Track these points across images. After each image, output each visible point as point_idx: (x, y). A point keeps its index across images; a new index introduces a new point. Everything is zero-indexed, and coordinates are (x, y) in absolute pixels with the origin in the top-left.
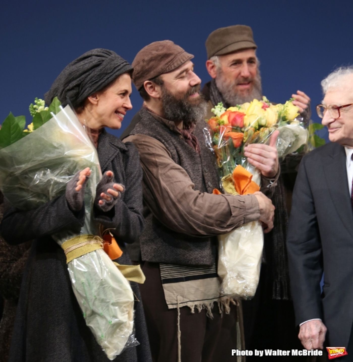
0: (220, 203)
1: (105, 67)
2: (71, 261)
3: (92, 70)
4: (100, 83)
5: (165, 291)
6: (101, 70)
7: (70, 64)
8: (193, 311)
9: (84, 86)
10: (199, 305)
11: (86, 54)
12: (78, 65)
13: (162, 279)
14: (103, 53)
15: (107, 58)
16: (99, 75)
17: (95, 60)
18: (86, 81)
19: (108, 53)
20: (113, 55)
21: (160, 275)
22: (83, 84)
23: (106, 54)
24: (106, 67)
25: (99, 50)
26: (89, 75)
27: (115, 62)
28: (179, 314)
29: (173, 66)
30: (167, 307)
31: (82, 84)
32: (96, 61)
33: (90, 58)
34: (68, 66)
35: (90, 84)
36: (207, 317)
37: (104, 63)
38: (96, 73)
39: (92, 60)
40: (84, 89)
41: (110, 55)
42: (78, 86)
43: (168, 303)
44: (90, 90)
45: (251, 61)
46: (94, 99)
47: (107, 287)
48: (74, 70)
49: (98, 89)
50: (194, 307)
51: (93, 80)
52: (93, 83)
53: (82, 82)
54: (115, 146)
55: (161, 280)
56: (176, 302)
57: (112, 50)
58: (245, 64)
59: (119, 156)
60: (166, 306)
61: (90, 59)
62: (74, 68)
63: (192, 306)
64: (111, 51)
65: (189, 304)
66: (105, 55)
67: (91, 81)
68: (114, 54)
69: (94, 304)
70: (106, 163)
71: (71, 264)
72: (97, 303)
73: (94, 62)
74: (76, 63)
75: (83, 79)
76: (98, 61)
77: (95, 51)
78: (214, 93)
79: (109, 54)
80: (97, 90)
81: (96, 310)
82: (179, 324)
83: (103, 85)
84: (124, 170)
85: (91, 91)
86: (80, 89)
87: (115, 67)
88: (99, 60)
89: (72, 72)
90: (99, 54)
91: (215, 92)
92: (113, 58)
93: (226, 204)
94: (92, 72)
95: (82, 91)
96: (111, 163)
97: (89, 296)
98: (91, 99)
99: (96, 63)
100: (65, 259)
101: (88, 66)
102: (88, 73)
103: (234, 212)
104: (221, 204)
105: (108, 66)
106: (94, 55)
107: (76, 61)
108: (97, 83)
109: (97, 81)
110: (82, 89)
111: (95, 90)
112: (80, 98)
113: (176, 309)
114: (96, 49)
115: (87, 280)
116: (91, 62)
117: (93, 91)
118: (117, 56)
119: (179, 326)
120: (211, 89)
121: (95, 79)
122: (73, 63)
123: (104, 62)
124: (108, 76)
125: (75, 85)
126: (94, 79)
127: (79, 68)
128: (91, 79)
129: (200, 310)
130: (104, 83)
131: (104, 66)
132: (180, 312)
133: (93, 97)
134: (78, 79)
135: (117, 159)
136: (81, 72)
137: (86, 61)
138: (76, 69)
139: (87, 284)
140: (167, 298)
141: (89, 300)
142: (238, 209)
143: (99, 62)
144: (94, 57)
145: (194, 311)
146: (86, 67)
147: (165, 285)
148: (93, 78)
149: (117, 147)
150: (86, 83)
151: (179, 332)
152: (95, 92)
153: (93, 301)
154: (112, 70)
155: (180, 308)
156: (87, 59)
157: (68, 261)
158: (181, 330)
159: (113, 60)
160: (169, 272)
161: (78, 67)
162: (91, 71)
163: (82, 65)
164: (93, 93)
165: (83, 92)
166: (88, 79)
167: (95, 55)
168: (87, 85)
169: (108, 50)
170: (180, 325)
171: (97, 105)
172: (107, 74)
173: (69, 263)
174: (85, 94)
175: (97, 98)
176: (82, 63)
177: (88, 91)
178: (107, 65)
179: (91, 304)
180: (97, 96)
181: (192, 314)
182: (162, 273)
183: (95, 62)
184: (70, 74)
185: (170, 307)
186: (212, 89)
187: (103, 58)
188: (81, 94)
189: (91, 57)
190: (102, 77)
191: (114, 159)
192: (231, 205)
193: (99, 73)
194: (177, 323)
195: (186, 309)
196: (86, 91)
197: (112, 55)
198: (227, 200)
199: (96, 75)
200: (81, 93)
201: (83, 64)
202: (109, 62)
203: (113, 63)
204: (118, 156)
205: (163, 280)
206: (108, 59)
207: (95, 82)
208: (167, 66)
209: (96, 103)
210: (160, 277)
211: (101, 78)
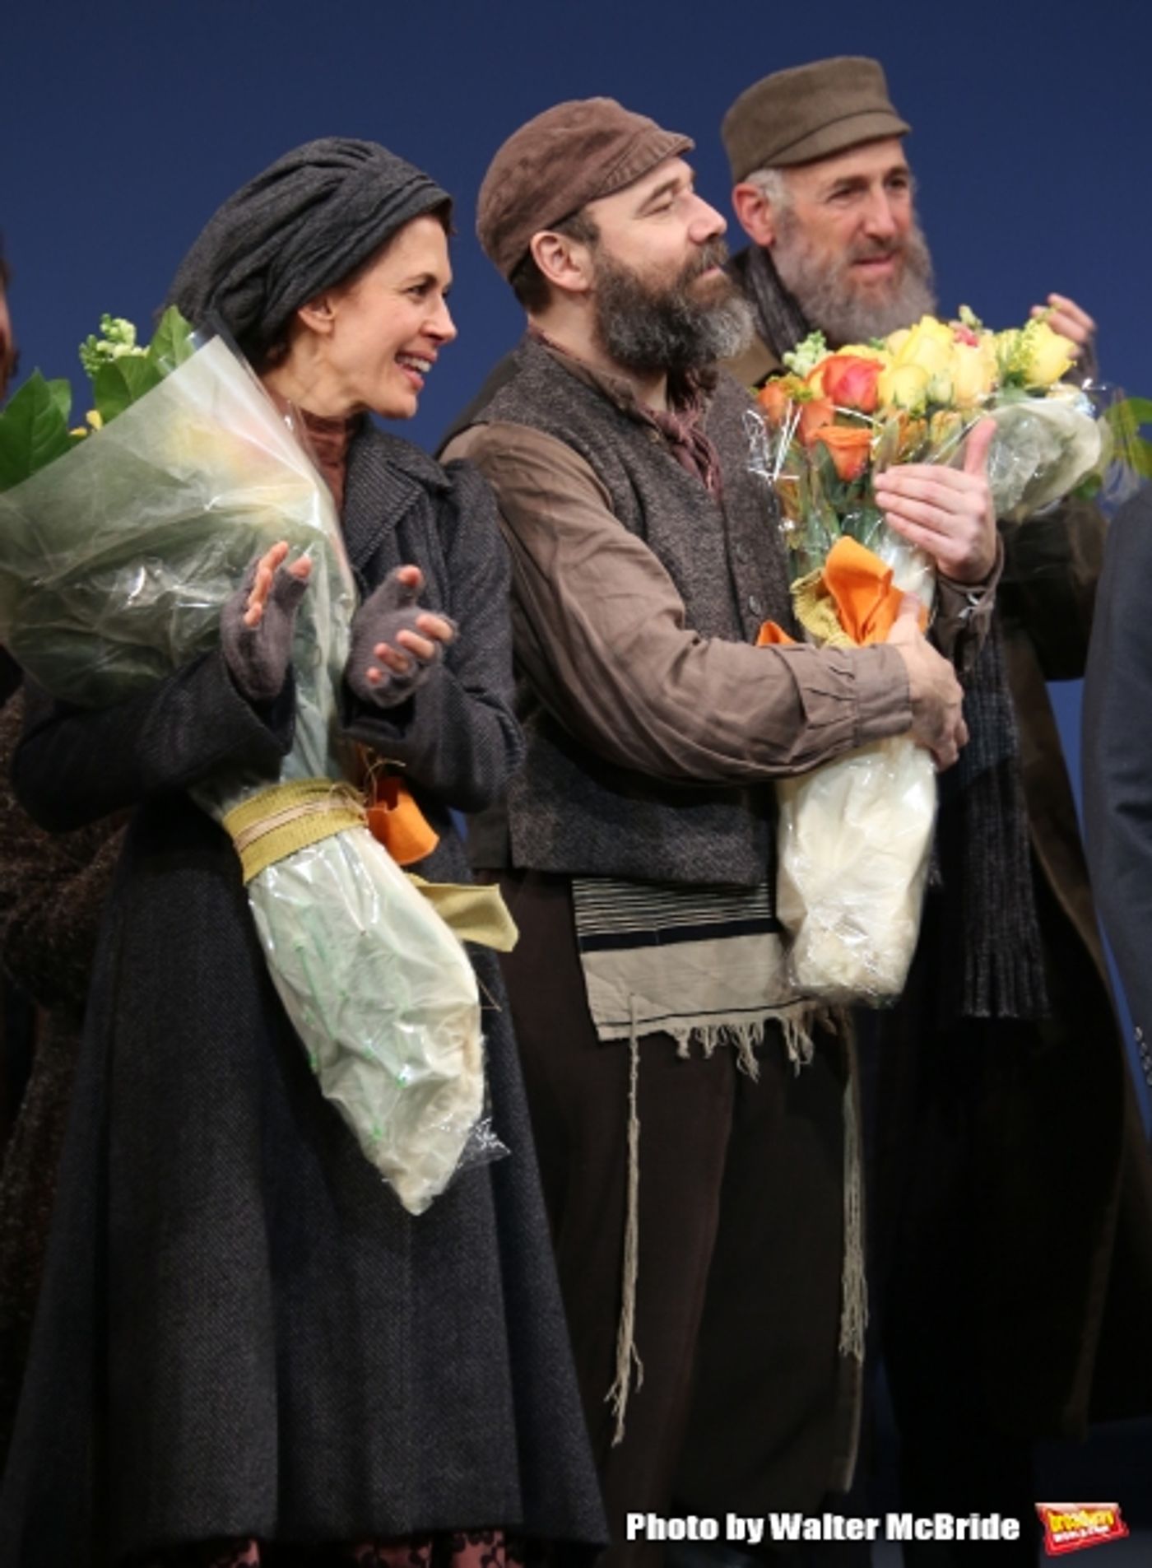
0: (761, 679)
1: (348, 201)
2: (257, 876)
3: (306, 214)
4: (334, 257)
5: (590, 977)
6: (335, 212)
7: (231, 200)
8: (683, 1050)
9: (281, 274)
10: (707, 1029)
11: (281, 164)
12: (257, 201)
13: (580, 935)
14: (340, 152)
15: (354, 168)
16: (329, 231)
17: (312, 181)
18: (286, 254)
19: (357, 152)
20: (375, 159)
21: (573, 918)
22: (276, 267)
23: (351, 155)
24: (351, 203)
25: (326, 142)
26: (295, 232)
27: (385, 180)
28: (636, 1059)
29: (627, 171)
30: (596, 1033)
31: (274, 265)
32: (316, 184)
33: (294, 175)
34: (223, 208)
35: (302, 266)
36: (738, 1073)
37: (345, 189)
38: (317, 225)
39: (302, 181)
40: (282, 282)
41: (363, 159)
42: (260, 273)
43: (596, 1020)
44: (301, 285)
45: (893, 180)
46: (319, 314)
47: (383, 956)
48: (244, 219)
49: (330, 280)
50: (687, 1035)
51: (311, 250)
52: (311, 260)
53: (272, 259)
54: (407, 473)
55: (575, 938)
56: (626, 1019)
57: (373, 139)
58: (878, 190)
59: (423, 509)
60: (593, 1029)
61: (297, 179)
62: (243, 212)
63: (683, 1032)
64: (370, 145)
65: (671, 1026)
66: (349, 160)
67: (302, 253)
68: (380, 154)
69: (340, 1020)
70: (375, 535)
71: (258, 885)
72: (351, 1015)
73: (307, 188)
74: (250, 195)
75: (277, 250)
76: (323, 182)
77: (313, 150)
78: (760, 293)
79: (363, 154)
80: (326, 283)
81: (350, 1041)
82: (633, 1095)
83: (346, 264)
84: (441, 558)
85: (307, 287)
86: (269, 286)
87: (383, 197)
88: (327, 180)
89: (238, 229)
90: (324, 157)
91: (764, 288)
92: (375, 170)
93: (784, 684)
94: (304, 223)
95: (277, 290)
96: (393, 536)
97: (322, 994)
98: (307, 316)
99: (319, 189)
100: (237, 868)
101: (289, 203)
102: (290, 228)
103: (813, 709)
104: (768, 682)
105: (360, 198)
106: (309, 163)
107: (249, 190)
108: (323, 257)
109: (324, 250)
110: (275, 283)
111: (319, 283)
112: (273, 317)
113: (626, 1041)
114: (316, 143)
115: (314, 937)
116: (299, 187)
117: (312, 289)
118: (390, 157)
119: (633, 1103)
120: (751, 280)
121: (315, 247)
122: (239, 197)
123: (345, 182)
124: (362, 231)
125: (248, 271)
126: (312, 246)
127: (260, 211)
128: (302, 246)
129: (709, 1047)
130: (349, 258)
131: (344, 198)
132: (640, 1053)
133: (315, 308)
134: (259, 252)
135: (414, 522)
136: (265, 225)
137: (282, 186)
138: (250, 216)
139: (314, 953)
140: (594, 1001)
141: (325, 1009)
142: (829, 700)
143: (326, 184)
144: (309, 170)
145: (689, 1050)
146: (281, 205)
147: (589, 958)
148: (310, 244)
149: (416, 479)
150: (289, 261)
151: (634, 1123)
152: (318, 290)
153: (337, 1009)
154: (373, 210)
155: (640, 1039)
156: (286, 179)
157: (247, 876)
158: (639, 1115)
159: (376, 176)
160: (605, 911)
161: (258, 208)
162: (300, 221)
163: (272, 201)
164: (312, 294)
165: (281, 293)
166: (292, 247)
167: (311, 160)
168: (289, 268)
169: (358, 142)
170: (637, 1099)
171: (330, 335)
172: (356, 224)
173: (250, 882)
174: (287, 301)
175: (328, 312)
176: (269, 194)
177: (296, 290)
178: (355, 194)
179: (330, 1019)
180: (331, 304)
181: (680, 1060)
182: (578, 914)
183: (311, 189)
184: (231, 235)
185: (605, 1034)
186: (756, 279)
187: (341, 172)
188: (275, 303)
189: (299, 172)
190: (341, 237)
191: (404, 518)
192: (803, 685)
193: (327, 224)
194: (629, 1090)
195: (661, 1042)
196: (290, 290)
197: (371, 159)
198: (788, 668)
199: (317, 230)
200: (274, 298)
201: (273, 195)
202: (361, 185)
203: (375, 184)
204: (417, 507)
205: (583, 938)
206: (356, 173)
207: (316, 255)
208: (607, 171)
209: (324, 328)
210: (574, 927)
211: (336, 242)
